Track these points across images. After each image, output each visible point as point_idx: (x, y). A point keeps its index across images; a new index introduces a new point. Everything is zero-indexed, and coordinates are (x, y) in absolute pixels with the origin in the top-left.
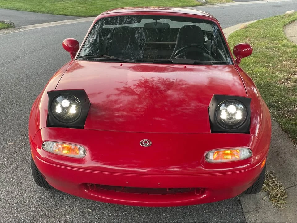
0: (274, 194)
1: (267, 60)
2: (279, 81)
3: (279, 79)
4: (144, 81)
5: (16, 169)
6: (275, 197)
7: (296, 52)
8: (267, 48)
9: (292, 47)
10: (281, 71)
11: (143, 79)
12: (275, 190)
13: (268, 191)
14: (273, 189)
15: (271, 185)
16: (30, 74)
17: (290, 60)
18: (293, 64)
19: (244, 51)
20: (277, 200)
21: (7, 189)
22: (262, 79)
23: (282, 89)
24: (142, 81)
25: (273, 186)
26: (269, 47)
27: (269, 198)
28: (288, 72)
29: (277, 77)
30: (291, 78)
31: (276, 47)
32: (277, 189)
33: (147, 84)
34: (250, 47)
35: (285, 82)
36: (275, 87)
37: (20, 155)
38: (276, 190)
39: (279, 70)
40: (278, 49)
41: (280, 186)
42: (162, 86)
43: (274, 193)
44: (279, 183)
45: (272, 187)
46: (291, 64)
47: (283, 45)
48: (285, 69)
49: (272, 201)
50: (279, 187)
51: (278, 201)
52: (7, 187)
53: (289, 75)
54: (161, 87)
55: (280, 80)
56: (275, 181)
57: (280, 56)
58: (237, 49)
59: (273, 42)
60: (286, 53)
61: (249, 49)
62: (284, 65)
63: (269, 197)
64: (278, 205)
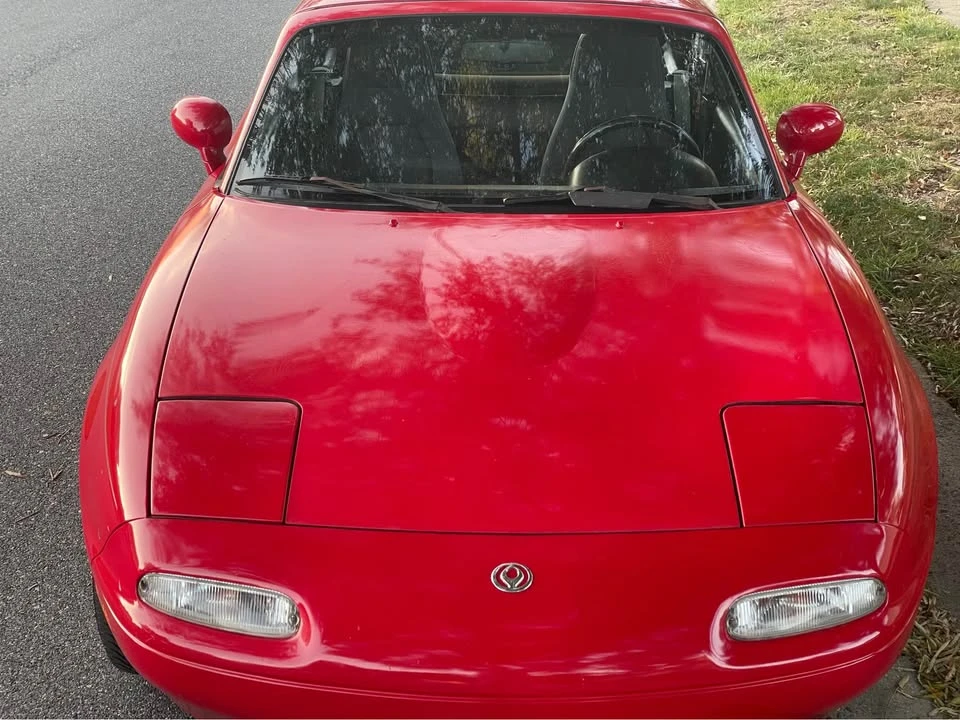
0: (935, 664)
1: (860, 92)
2: (908, 182)
3: (909, 175)
4: (461, 270)
5: (37, 589)
6: (938, 676)
7: (957, 57)
8: (854, 41)
9: (941, 39)
10: (911, 139)
11: (457, 262)
12: (935, 649)
13: (913, 652)
14: (930, 642)
15: (920, 626)
16: (51, 159)
17: (937, 92)
18: (949, 111)
19: (813, 130)
20: (947, 691)
21: (13, 681)
22: (852, 176)
23: (923, 218)
24: (458, 274)
25: (926, 631)
26: (863, 38)
27: (917, 681)
28: (933, 143)
29: (903, 165)
30: (950, 170)
31: (887, 38)
32: (943, 643)
33: (476, 288)
34: (833, 117)
35: (928, 188)
36: (896, 207)
37: (45, 523)
38: (938, 648)
39: (905, 136)
40: (893, 45)
41: (951, 632)
42: (531, 292)
43: (934, 660)
44: (947, 617)
45: (922, 634)
46: (942, 110)
47: (911, 30)
48: (926, 130)
49: (930, 696)
50: (948, 636)
51: (951, 697)
52: (12, 671)
53: (942, 159)
54: (529, 299)
55: (912, 181)
56: (934, 612)
57: (902, 75)
58: (789, 126)
59: (872, 12)
60: (923, 63)
61: (830, 124)
62: (921, 113)
63: (919, 678)
64: (950, 711)
